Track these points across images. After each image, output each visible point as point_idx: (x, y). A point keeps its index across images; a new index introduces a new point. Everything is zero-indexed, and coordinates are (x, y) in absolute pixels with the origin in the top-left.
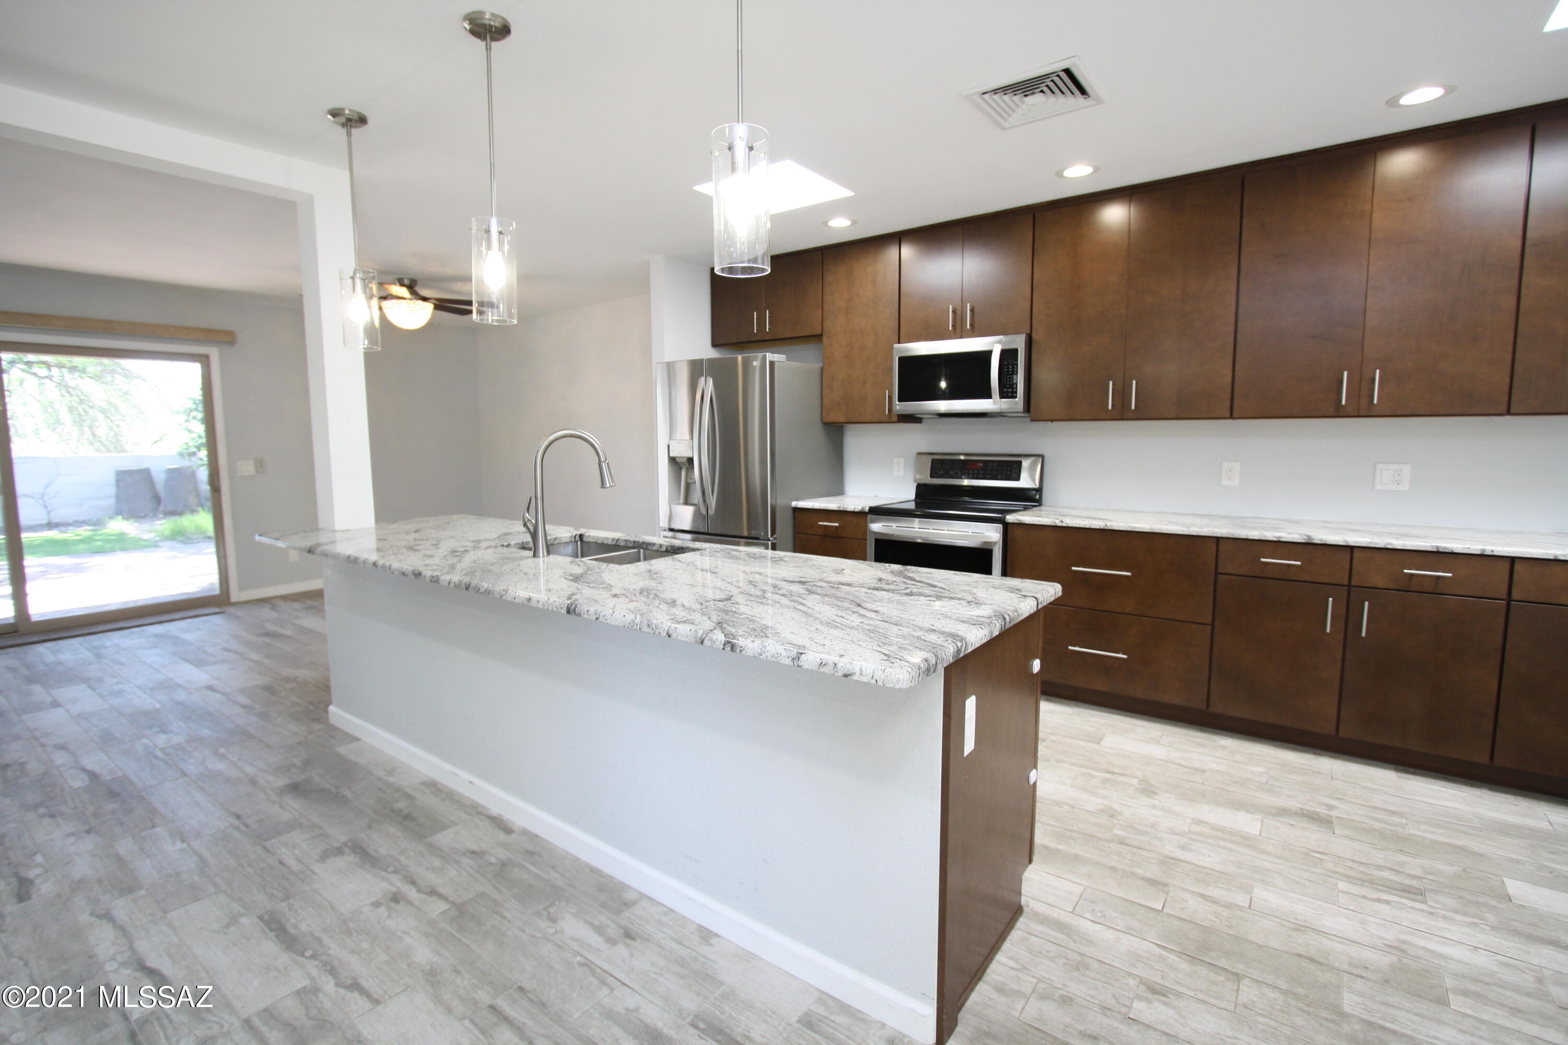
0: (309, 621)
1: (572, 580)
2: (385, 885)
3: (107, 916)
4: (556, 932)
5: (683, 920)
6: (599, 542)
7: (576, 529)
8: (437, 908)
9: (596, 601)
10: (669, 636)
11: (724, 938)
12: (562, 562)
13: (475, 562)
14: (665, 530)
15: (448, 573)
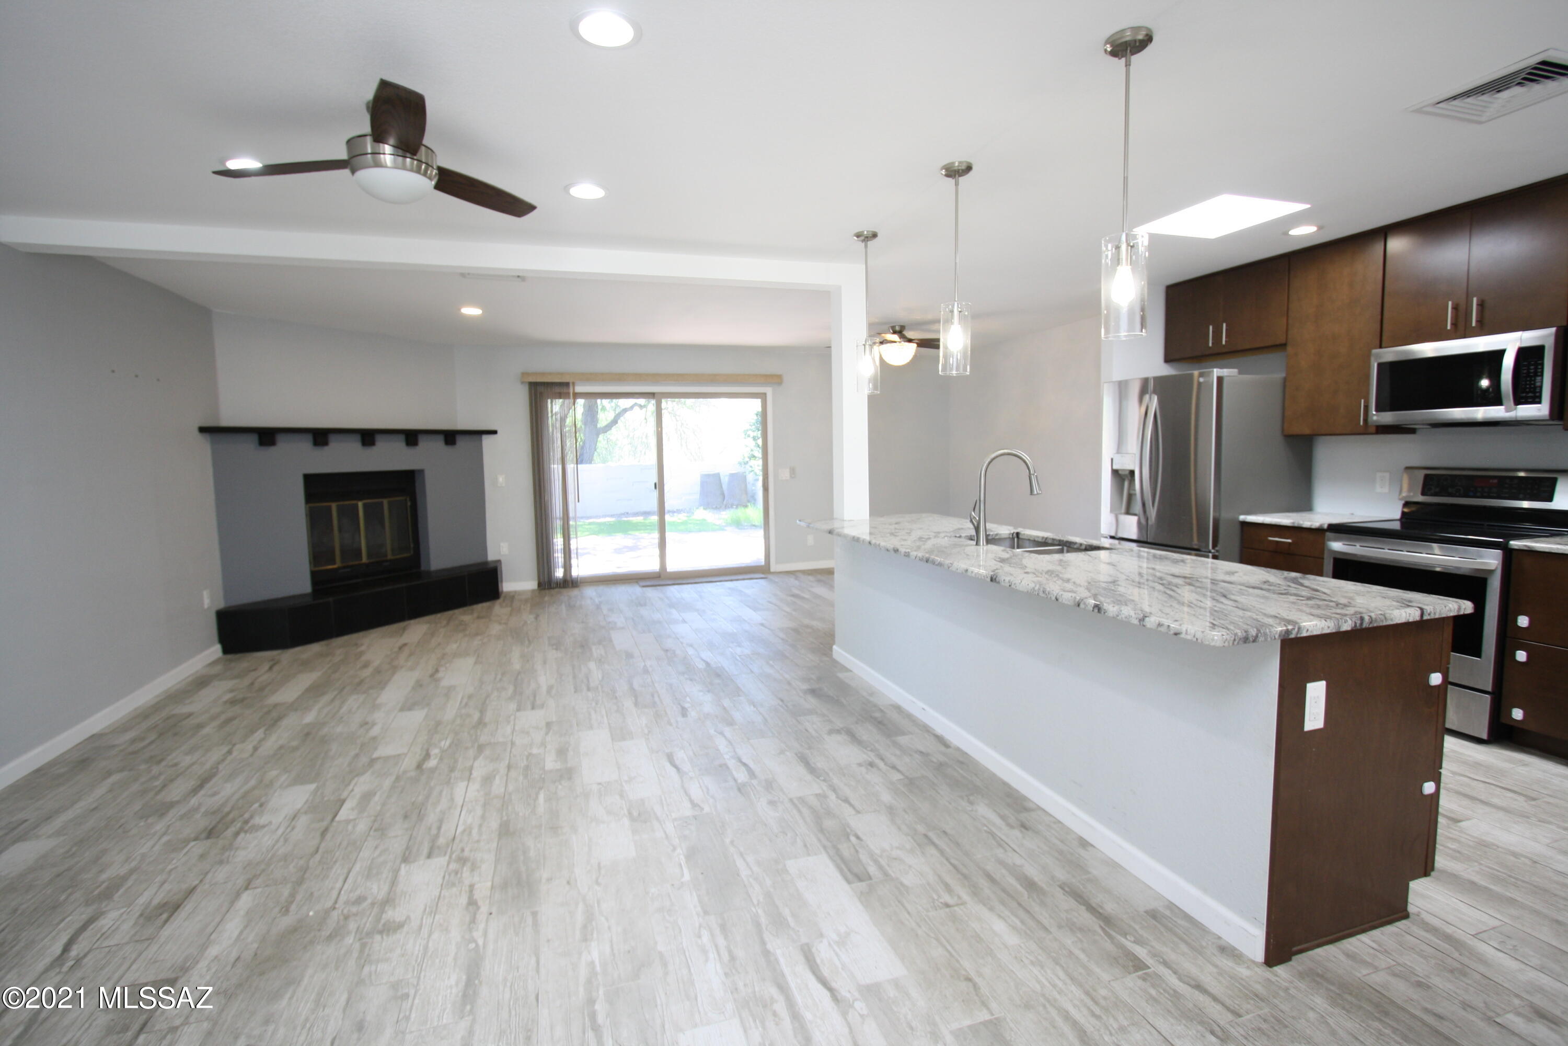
0: (820, 590)
1: (999, 561)
2: (865, 756)
3: (722, 733)
4: (972, 810)
5: (1069, 831)
6: (1032, 539)
7: (1015, 529)
8: (896, 776)
9: (1011, 575)
10: (1057, 600)
11: (1098, 849)
12: (997, 550)
13: (934, 545)
14: (1106, 537)
15: (915, 551)
